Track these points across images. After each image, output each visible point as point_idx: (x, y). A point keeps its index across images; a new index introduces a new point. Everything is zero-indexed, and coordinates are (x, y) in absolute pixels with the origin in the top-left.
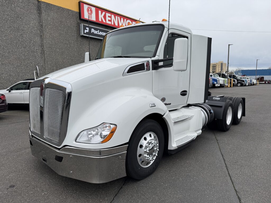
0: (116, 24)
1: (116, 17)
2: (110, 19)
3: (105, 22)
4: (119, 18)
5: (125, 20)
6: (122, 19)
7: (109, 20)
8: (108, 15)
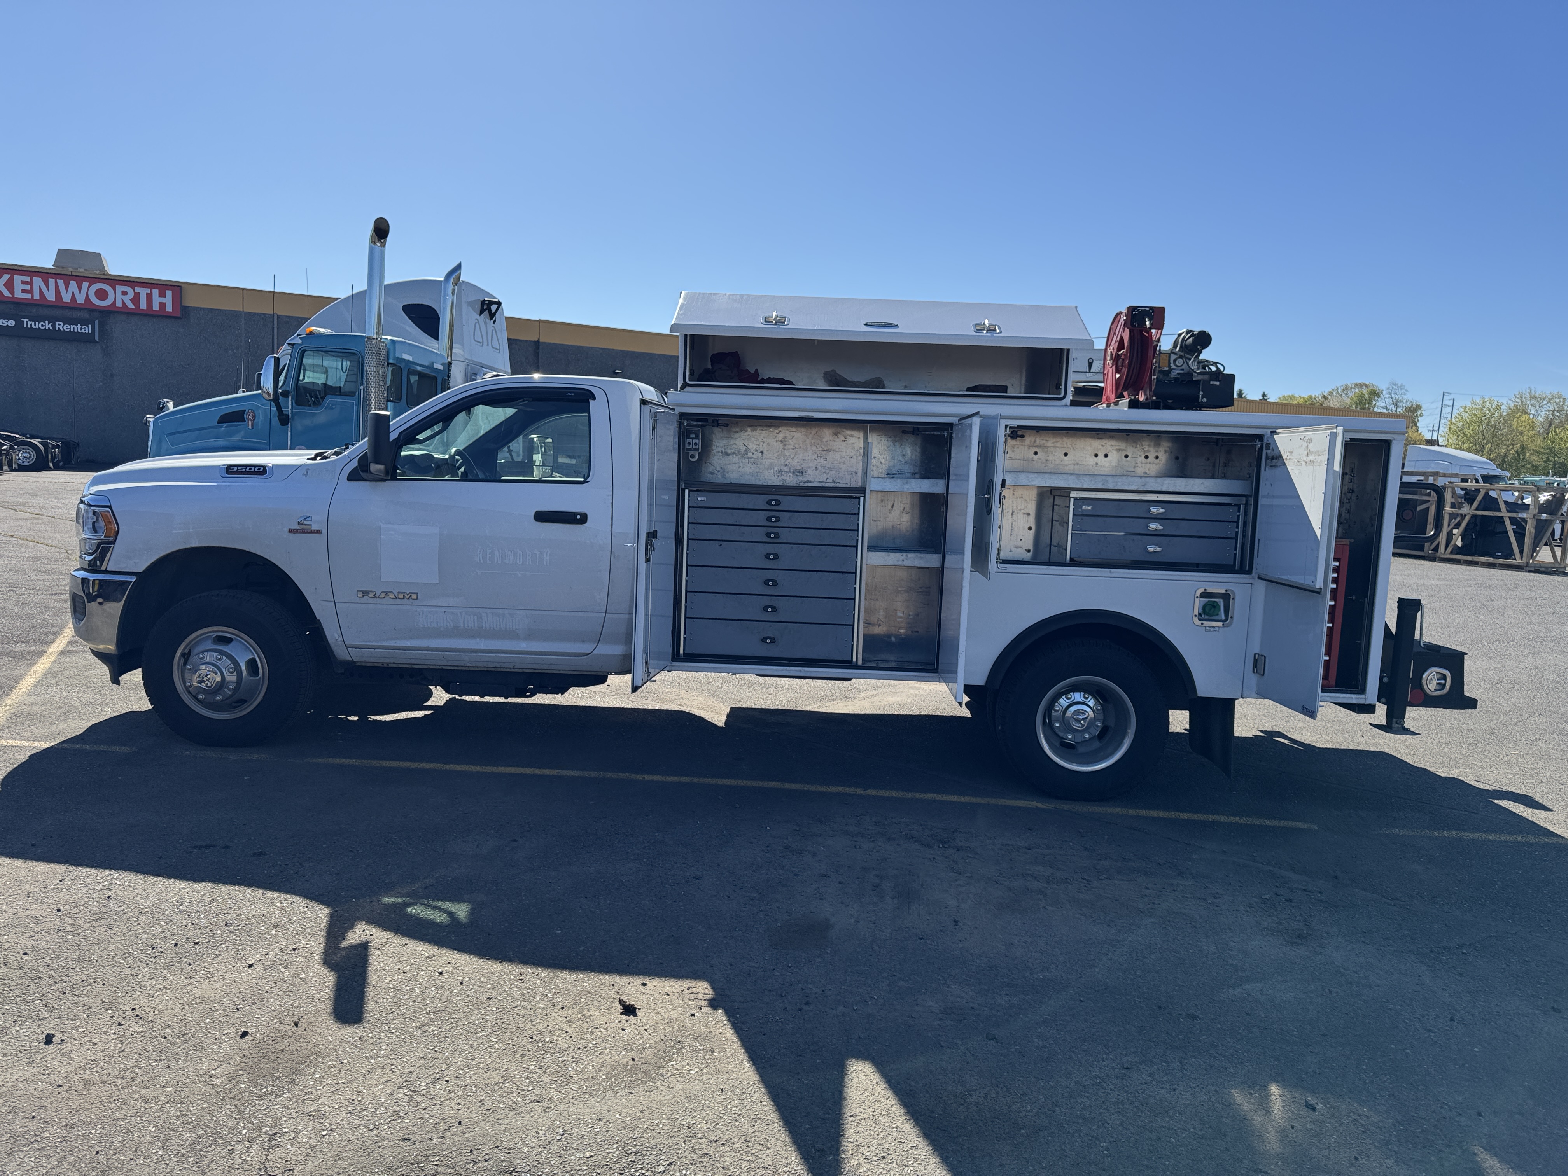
0: (51, 296)
1: (52, 282)
2: (28, 287)
3: (10, 296)
4: (61, 283)
5: (85, 285)
6: (73, 284)
7: (23, 291)
8: (18, 279)
